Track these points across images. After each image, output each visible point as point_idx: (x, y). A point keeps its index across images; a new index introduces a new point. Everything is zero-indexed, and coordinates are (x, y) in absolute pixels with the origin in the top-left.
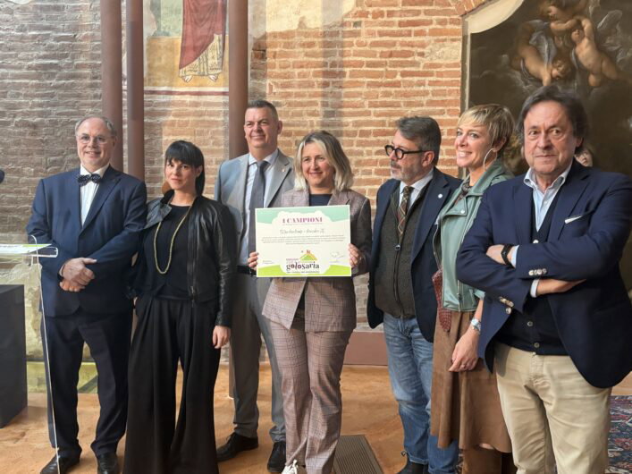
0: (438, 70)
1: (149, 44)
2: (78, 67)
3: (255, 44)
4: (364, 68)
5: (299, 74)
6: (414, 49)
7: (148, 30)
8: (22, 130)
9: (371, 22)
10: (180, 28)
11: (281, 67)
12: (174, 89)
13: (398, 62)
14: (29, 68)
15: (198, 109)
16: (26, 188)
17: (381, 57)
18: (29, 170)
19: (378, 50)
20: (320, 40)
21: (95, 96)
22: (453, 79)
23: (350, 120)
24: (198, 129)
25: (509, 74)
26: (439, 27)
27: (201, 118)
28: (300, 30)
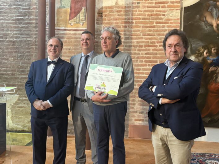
0: (171, 21)
1: (57, 11)
2: (30, 20)
3: (98, 11)
4: (141, 21)
5: (115, 23)
6: (161, 13)
7: (57, 5)
8: (9, 44)
9: (144, 3)
10: (70, 5)
11: (108, 20)
12: (66, 28)
13: (154, 18)
14: (13, 20)
15: (76, 36)
16: (10, 66)
17: (148, 16)
18: (12, 59)
19: (147, 13)
20: (124, 9)
21: (37, 31)
22: (177, 25)
23: (135, 41)
24: (75, 44)
25: (199, 23)
26: (171, 4)
27: (77, 40)
28: (116, 6)
